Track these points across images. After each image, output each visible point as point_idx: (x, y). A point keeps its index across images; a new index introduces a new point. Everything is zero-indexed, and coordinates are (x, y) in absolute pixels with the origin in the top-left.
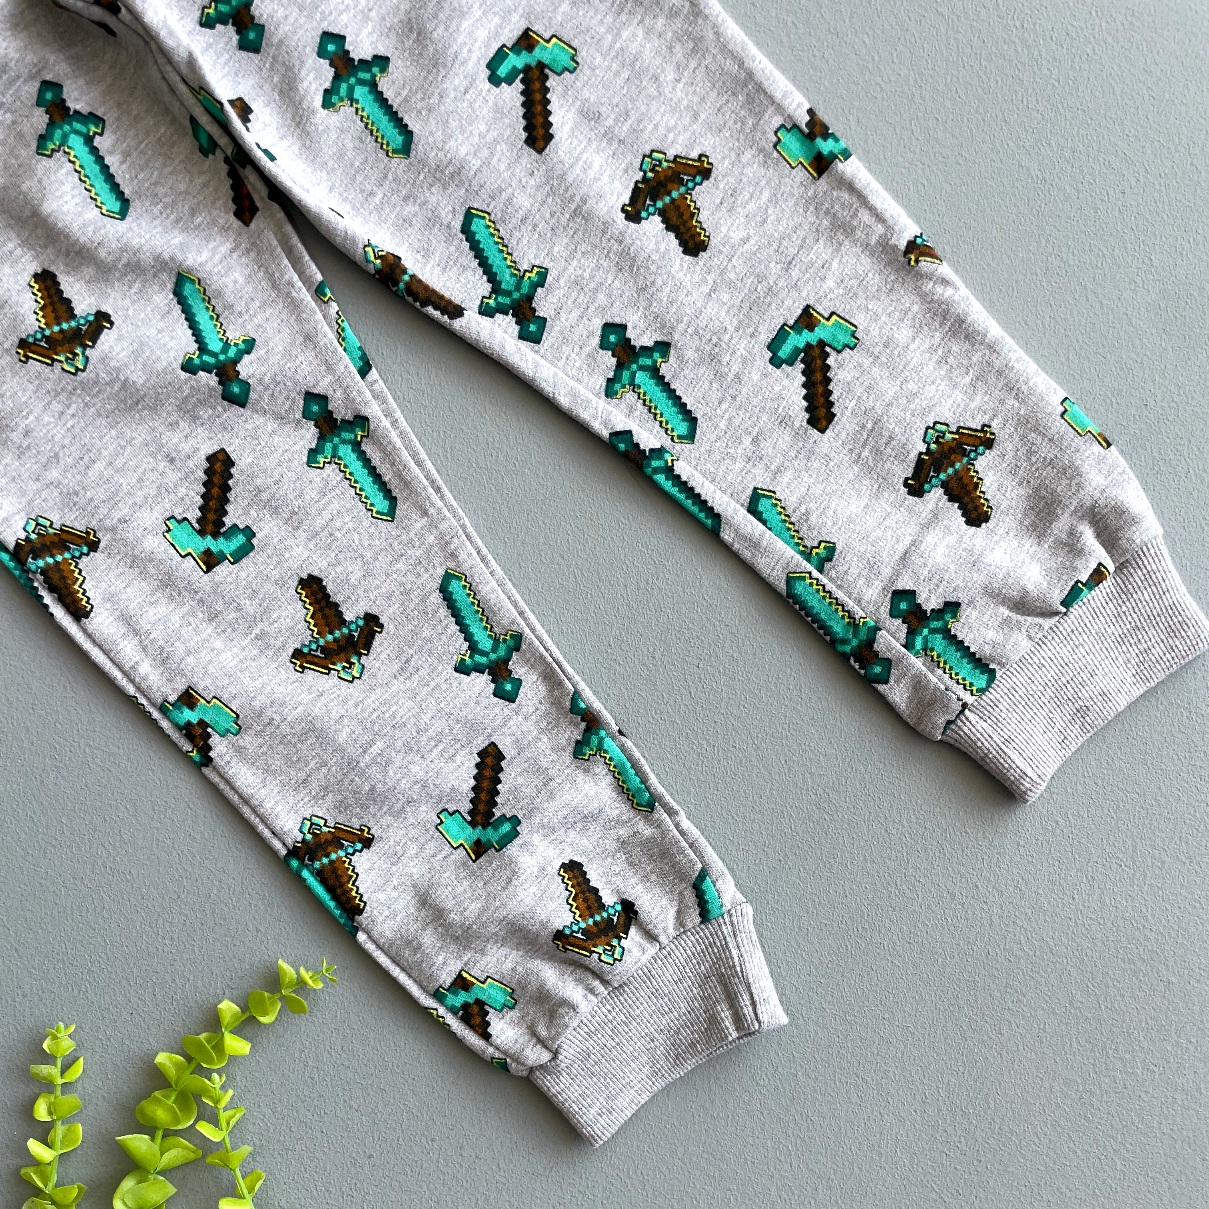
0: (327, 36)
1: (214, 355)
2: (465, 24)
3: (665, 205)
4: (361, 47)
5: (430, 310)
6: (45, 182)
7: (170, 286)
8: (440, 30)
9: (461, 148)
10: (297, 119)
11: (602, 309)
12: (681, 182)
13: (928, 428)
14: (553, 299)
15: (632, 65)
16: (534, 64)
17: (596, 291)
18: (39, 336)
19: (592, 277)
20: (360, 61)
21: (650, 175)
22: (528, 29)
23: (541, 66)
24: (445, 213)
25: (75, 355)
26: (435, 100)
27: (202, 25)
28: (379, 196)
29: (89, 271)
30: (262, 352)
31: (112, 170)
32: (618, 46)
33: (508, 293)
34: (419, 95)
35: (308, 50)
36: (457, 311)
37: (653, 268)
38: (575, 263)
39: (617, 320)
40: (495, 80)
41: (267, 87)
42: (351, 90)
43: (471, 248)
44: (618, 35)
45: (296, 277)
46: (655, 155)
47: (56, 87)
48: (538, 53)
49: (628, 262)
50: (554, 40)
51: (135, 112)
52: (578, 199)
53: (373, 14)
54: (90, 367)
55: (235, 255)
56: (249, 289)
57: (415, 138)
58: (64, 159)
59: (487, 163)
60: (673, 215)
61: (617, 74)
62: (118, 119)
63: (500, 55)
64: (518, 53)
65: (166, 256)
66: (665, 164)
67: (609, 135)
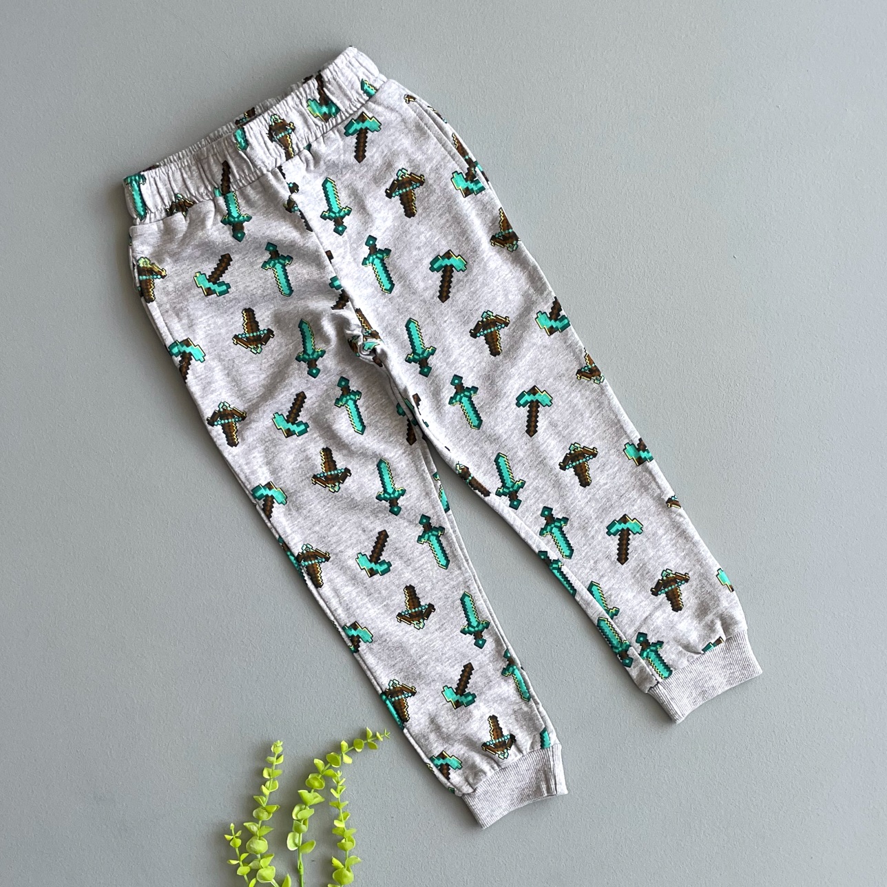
0: (456, 377)
1: (389, 494)
2: (511, 382)
3: (576, 464)
4: (468, 383)
5: (477, 491)
6: (336, 417)
7: (376, 463)
8: (501, 382)
9: (500, 430)
10: (438, 406)
11: (544, 501)
12: (584, 457)
13: (664, 571)
14: (526, 493)
15: (574, 407)
16: (535, 400)
17: (543, 493)
18: (322, 475)
19: (543, 488)
20: (467, 388)
21: (572, 452)
22: (535, 386)
23: (537, 402)
24: (489, 452)
25: (335, 485)
26: (493, 409)
27: (406, 361)
28: (465, 441)
29: (345, 452)
30: (408, 496)
31: (361, 414)
32: (569, 399)
33: (508, 488)
34: (488, 406)
35: (447, 381)
36: (487, 493)
37: (567, 489)
38: (537, 481)
39: (549, 506)
40: (518, 405)
41: (428, 391)
42: (461, 398)
43: (497, 468)
44: (570, 394)
45: (426, 469)
46: (576, 445)
47: (347, 381)
48: (537, 396)
49: (557, 484)
50: (545, 392)
51: (374, 391)
52: (542, 457)
53: (475, 369)
54: (340, 491)
55: (404, 455)
56: (407, 469)
57: (483, 423)
58: (345, 409)
59: (509, 437)
60: (578, 469)
61: (567, 410)
62: (366, 393)
63: (522, 395)
64: (529, 395)
65: (378, 453)
66: (579, 449)
67: (559, 433)
